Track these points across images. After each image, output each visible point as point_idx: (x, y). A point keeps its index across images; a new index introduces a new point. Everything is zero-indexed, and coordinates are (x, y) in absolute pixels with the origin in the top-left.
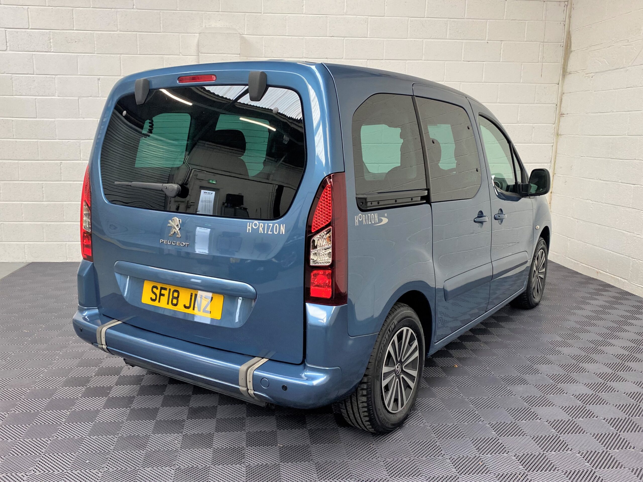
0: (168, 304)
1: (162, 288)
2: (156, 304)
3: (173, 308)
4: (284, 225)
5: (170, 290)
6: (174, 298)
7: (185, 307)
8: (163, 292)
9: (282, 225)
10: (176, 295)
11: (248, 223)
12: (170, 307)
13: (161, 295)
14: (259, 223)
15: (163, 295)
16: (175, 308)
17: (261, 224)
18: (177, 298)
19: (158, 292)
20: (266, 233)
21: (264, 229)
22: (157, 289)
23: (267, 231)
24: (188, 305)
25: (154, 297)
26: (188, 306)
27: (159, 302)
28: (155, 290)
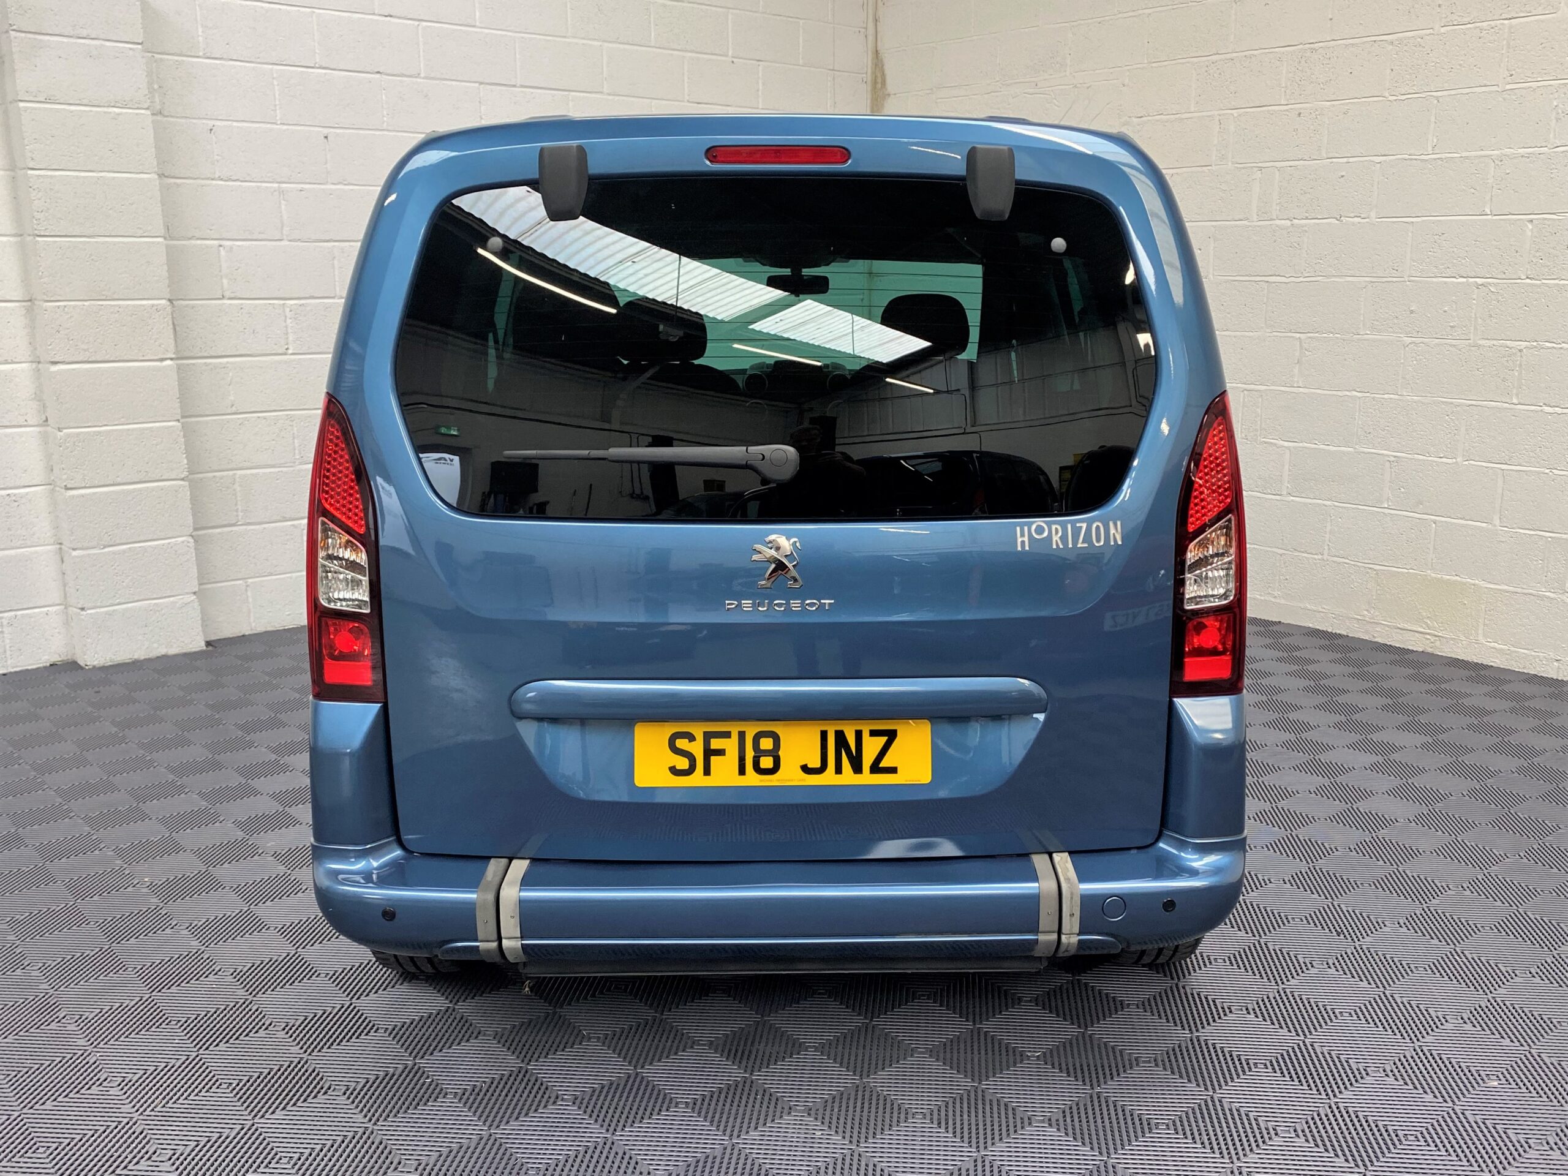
0: (742, 771)
1: (708, 736)
2: (697, 779)
3: (761, 781)
4: (1119, 523)
5: (742, 735)
6: (759, 753)
7: (805, 769)
8: (715, 744)
9: (1111, 524)
10: (766, 744)
11: (1018, 529)
12: (752, 779)
13: (709, 753)
14: (1049, 524)
15: (720, 752)
16: (771, 781)
17: (1054, 527)
18: (775, 754)
19: (697, 748)
20: (1070, 546)
21: (1064, 538)
22: (691, 738)
23: (1075, 542)
24: (816, 763)
25: (683, 763)
26: (818, 765)
27: (707, 772)
28: (682, 743)
